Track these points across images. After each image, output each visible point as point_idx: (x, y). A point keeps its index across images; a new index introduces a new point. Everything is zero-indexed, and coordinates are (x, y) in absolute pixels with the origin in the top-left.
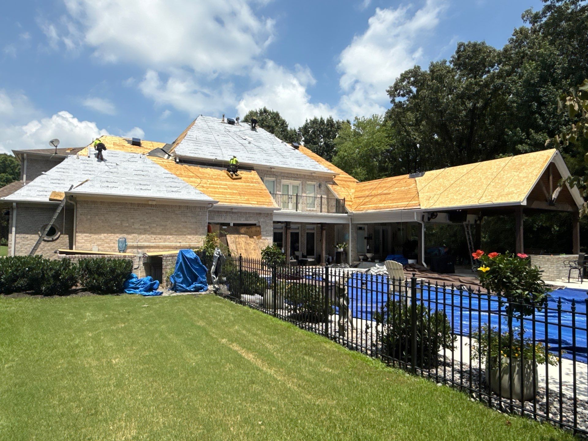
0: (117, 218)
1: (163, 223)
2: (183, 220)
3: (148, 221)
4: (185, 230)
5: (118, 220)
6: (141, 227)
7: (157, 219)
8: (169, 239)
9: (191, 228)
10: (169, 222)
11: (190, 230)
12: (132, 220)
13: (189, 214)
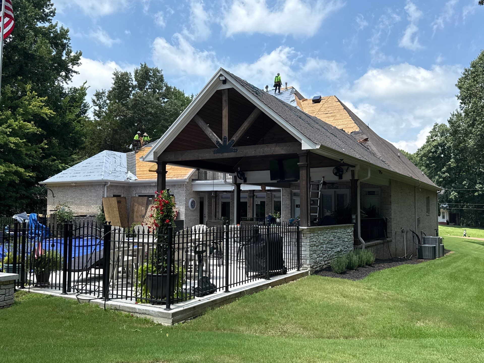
0: (61, 196)
1: (80, 197)
2: (90, 195)
3: (73, 197)
4: (90, 201)
5: (62, 197)
6: (71, 200)
7: (78, 195)
8: (83, 208)
9: (93, 200)
10: (83, 196)
11: (93, 201)
12: (67, 196)
13: (93, 191)
